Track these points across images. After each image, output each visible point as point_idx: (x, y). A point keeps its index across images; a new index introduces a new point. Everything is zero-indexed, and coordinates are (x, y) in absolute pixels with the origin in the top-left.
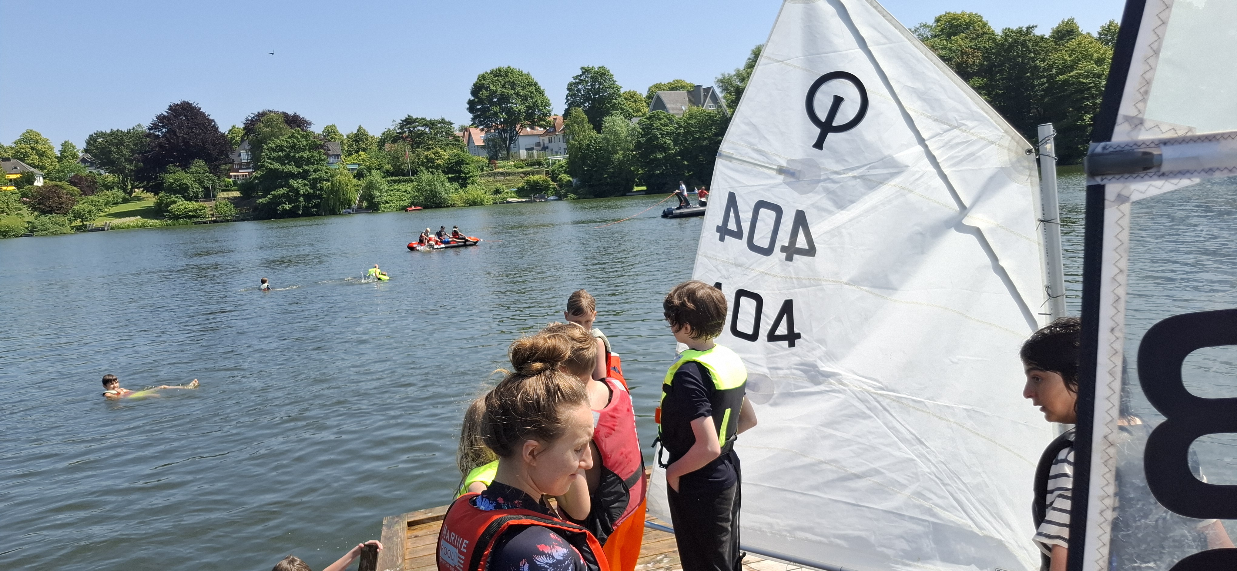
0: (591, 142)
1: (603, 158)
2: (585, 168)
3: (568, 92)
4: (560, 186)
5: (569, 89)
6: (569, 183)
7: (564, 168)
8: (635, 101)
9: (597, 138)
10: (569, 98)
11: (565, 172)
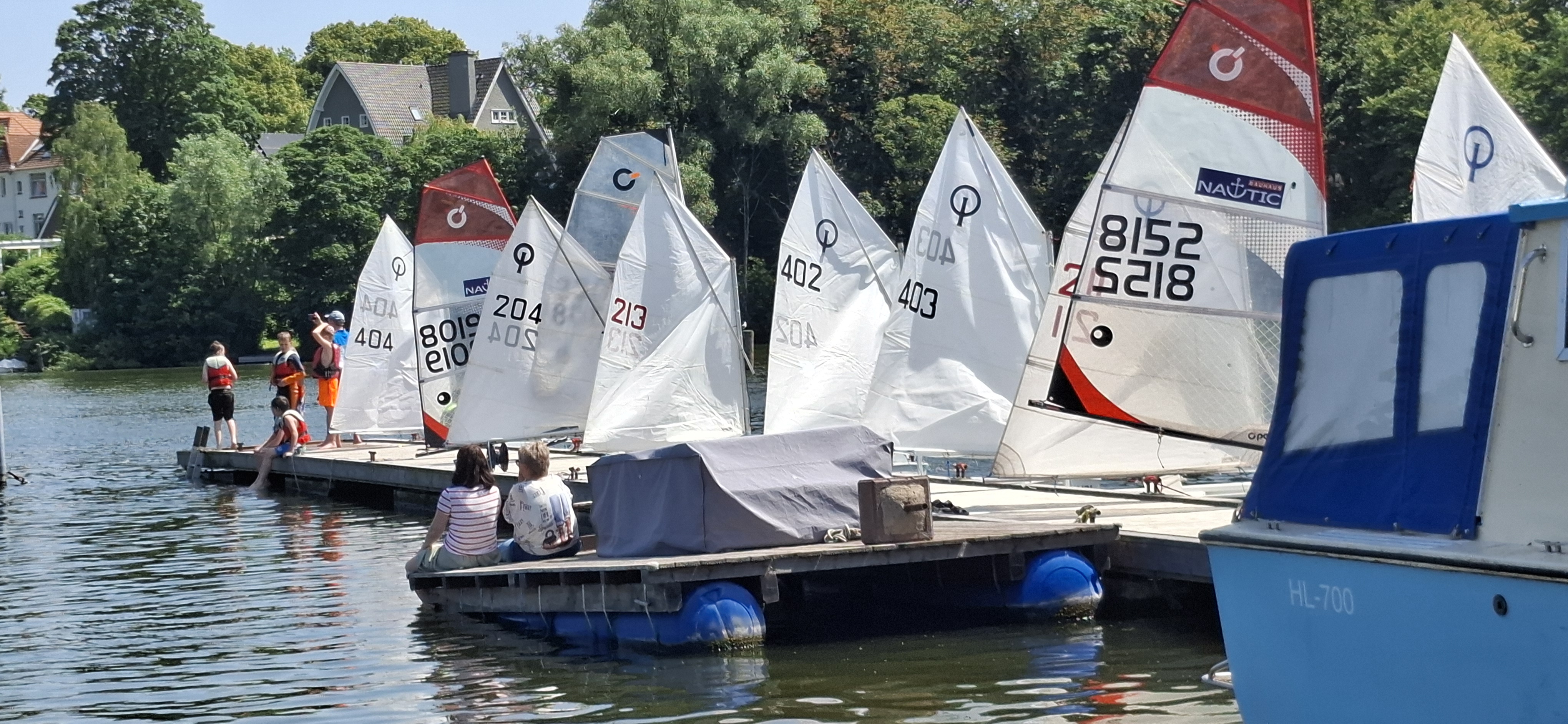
0: (135, 206)
1: (171, 254)
2: (117, 280)
3: (58, 50)
4: (34, 332)
5: (61, 42)
6: (60, 323)
7: (44, 278)
8: (267, 79)
9: (154, 195)
10: (62, 67)
11: (49, 288)
